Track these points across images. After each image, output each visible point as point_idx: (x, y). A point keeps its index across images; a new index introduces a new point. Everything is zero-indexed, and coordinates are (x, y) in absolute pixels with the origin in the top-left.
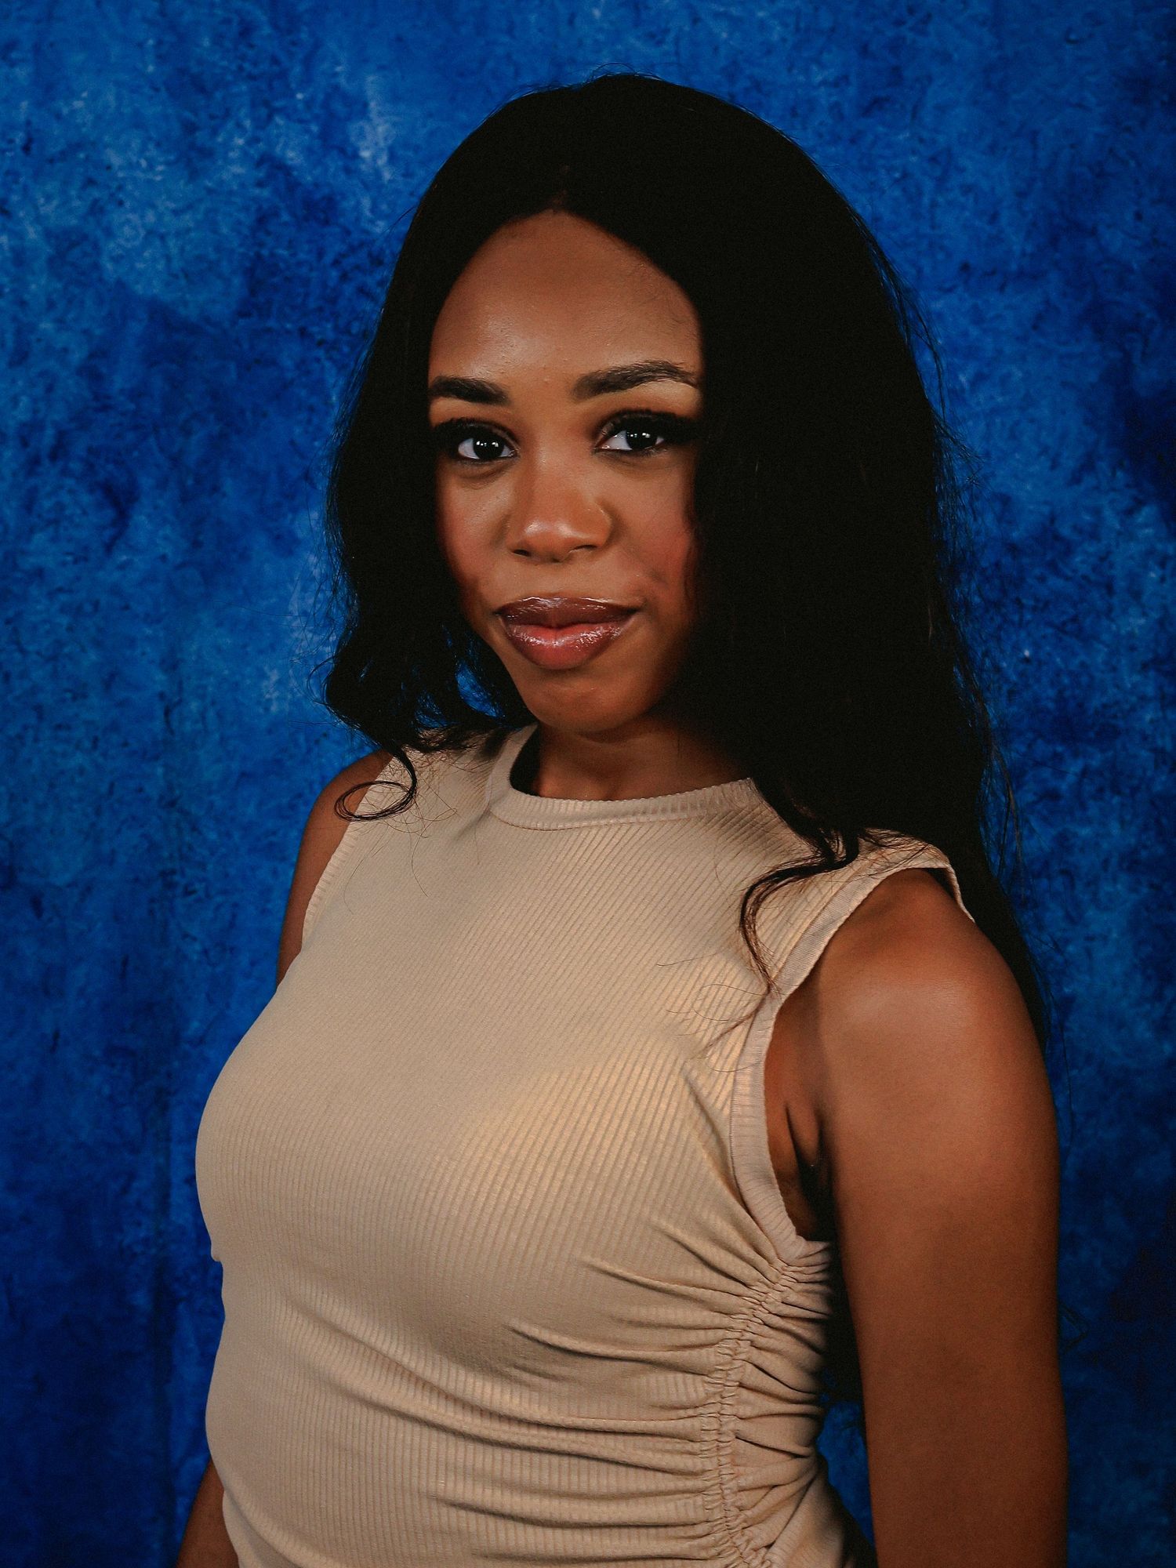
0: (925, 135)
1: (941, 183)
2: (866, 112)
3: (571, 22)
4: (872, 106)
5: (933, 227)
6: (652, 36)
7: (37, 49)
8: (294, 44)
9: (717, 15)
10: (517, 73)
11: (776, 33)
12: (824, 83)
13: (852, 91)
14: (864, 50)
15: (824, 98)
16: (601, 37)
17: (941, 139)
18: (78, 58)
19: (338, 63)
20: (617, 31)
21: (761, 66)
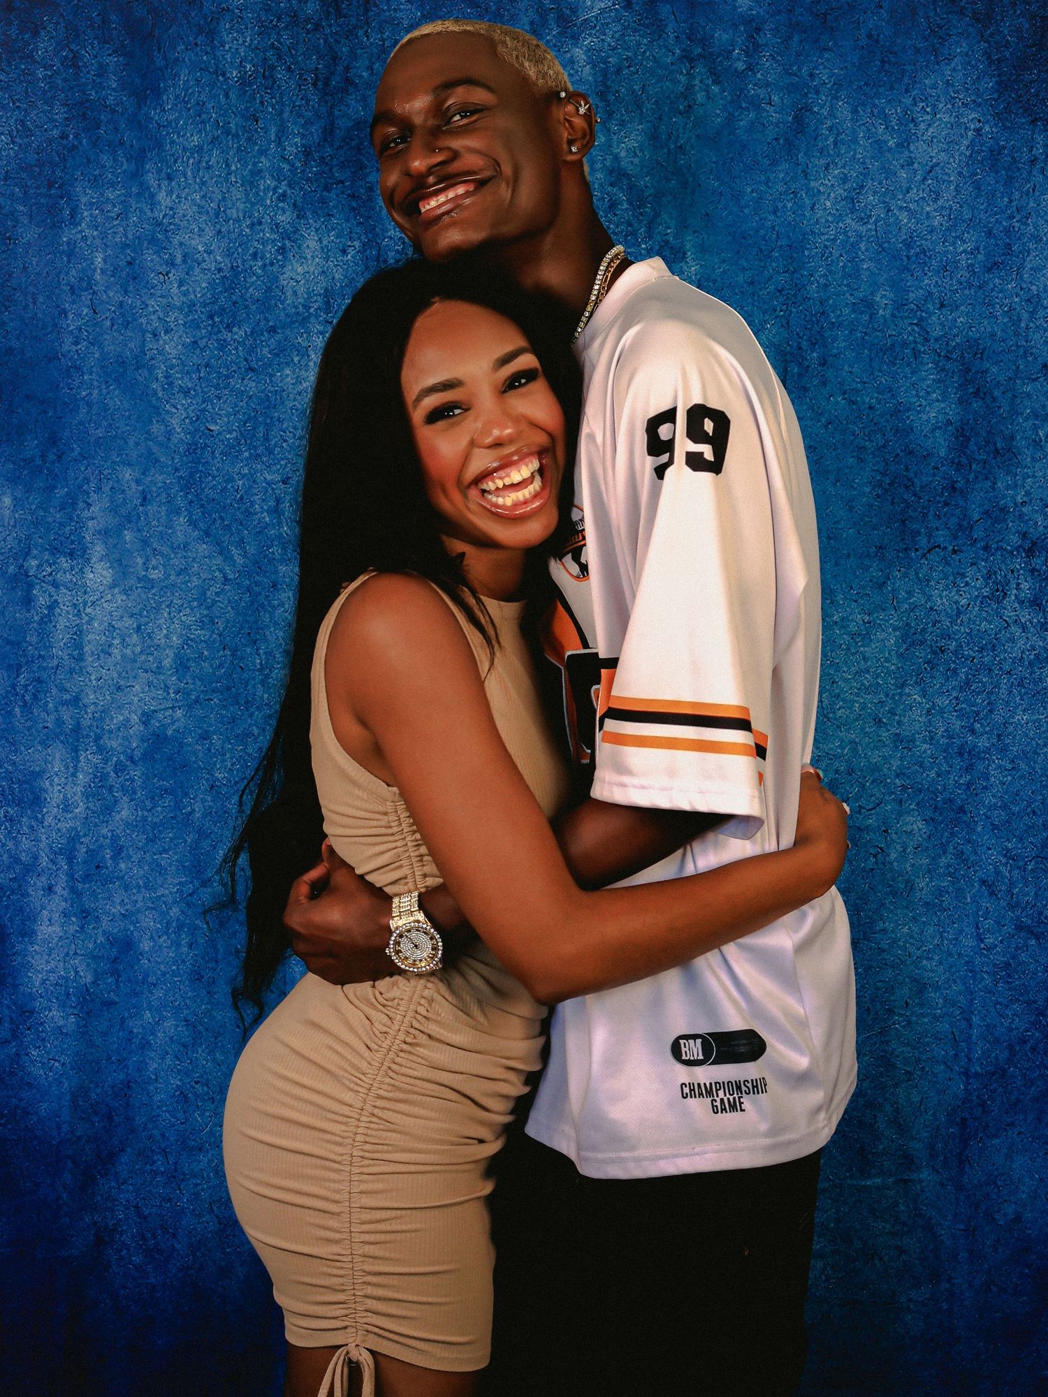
0: (1024, 286)
1: (1032, 314)
2: (989, 270)
3: (812, 209)
4: (993, 267)
5: (1027, 342)
6: (862, 219)
8: (641, 214)
9: (901, 208)
11: (937, 220)
12: (964, 251)
13: (981, 257)
14: (990, 233)
15: (964, 261)
16: (830, 218)
17: (1034, 288)
19: (669, 228)
20: (840, 214)
21: (926, 240)
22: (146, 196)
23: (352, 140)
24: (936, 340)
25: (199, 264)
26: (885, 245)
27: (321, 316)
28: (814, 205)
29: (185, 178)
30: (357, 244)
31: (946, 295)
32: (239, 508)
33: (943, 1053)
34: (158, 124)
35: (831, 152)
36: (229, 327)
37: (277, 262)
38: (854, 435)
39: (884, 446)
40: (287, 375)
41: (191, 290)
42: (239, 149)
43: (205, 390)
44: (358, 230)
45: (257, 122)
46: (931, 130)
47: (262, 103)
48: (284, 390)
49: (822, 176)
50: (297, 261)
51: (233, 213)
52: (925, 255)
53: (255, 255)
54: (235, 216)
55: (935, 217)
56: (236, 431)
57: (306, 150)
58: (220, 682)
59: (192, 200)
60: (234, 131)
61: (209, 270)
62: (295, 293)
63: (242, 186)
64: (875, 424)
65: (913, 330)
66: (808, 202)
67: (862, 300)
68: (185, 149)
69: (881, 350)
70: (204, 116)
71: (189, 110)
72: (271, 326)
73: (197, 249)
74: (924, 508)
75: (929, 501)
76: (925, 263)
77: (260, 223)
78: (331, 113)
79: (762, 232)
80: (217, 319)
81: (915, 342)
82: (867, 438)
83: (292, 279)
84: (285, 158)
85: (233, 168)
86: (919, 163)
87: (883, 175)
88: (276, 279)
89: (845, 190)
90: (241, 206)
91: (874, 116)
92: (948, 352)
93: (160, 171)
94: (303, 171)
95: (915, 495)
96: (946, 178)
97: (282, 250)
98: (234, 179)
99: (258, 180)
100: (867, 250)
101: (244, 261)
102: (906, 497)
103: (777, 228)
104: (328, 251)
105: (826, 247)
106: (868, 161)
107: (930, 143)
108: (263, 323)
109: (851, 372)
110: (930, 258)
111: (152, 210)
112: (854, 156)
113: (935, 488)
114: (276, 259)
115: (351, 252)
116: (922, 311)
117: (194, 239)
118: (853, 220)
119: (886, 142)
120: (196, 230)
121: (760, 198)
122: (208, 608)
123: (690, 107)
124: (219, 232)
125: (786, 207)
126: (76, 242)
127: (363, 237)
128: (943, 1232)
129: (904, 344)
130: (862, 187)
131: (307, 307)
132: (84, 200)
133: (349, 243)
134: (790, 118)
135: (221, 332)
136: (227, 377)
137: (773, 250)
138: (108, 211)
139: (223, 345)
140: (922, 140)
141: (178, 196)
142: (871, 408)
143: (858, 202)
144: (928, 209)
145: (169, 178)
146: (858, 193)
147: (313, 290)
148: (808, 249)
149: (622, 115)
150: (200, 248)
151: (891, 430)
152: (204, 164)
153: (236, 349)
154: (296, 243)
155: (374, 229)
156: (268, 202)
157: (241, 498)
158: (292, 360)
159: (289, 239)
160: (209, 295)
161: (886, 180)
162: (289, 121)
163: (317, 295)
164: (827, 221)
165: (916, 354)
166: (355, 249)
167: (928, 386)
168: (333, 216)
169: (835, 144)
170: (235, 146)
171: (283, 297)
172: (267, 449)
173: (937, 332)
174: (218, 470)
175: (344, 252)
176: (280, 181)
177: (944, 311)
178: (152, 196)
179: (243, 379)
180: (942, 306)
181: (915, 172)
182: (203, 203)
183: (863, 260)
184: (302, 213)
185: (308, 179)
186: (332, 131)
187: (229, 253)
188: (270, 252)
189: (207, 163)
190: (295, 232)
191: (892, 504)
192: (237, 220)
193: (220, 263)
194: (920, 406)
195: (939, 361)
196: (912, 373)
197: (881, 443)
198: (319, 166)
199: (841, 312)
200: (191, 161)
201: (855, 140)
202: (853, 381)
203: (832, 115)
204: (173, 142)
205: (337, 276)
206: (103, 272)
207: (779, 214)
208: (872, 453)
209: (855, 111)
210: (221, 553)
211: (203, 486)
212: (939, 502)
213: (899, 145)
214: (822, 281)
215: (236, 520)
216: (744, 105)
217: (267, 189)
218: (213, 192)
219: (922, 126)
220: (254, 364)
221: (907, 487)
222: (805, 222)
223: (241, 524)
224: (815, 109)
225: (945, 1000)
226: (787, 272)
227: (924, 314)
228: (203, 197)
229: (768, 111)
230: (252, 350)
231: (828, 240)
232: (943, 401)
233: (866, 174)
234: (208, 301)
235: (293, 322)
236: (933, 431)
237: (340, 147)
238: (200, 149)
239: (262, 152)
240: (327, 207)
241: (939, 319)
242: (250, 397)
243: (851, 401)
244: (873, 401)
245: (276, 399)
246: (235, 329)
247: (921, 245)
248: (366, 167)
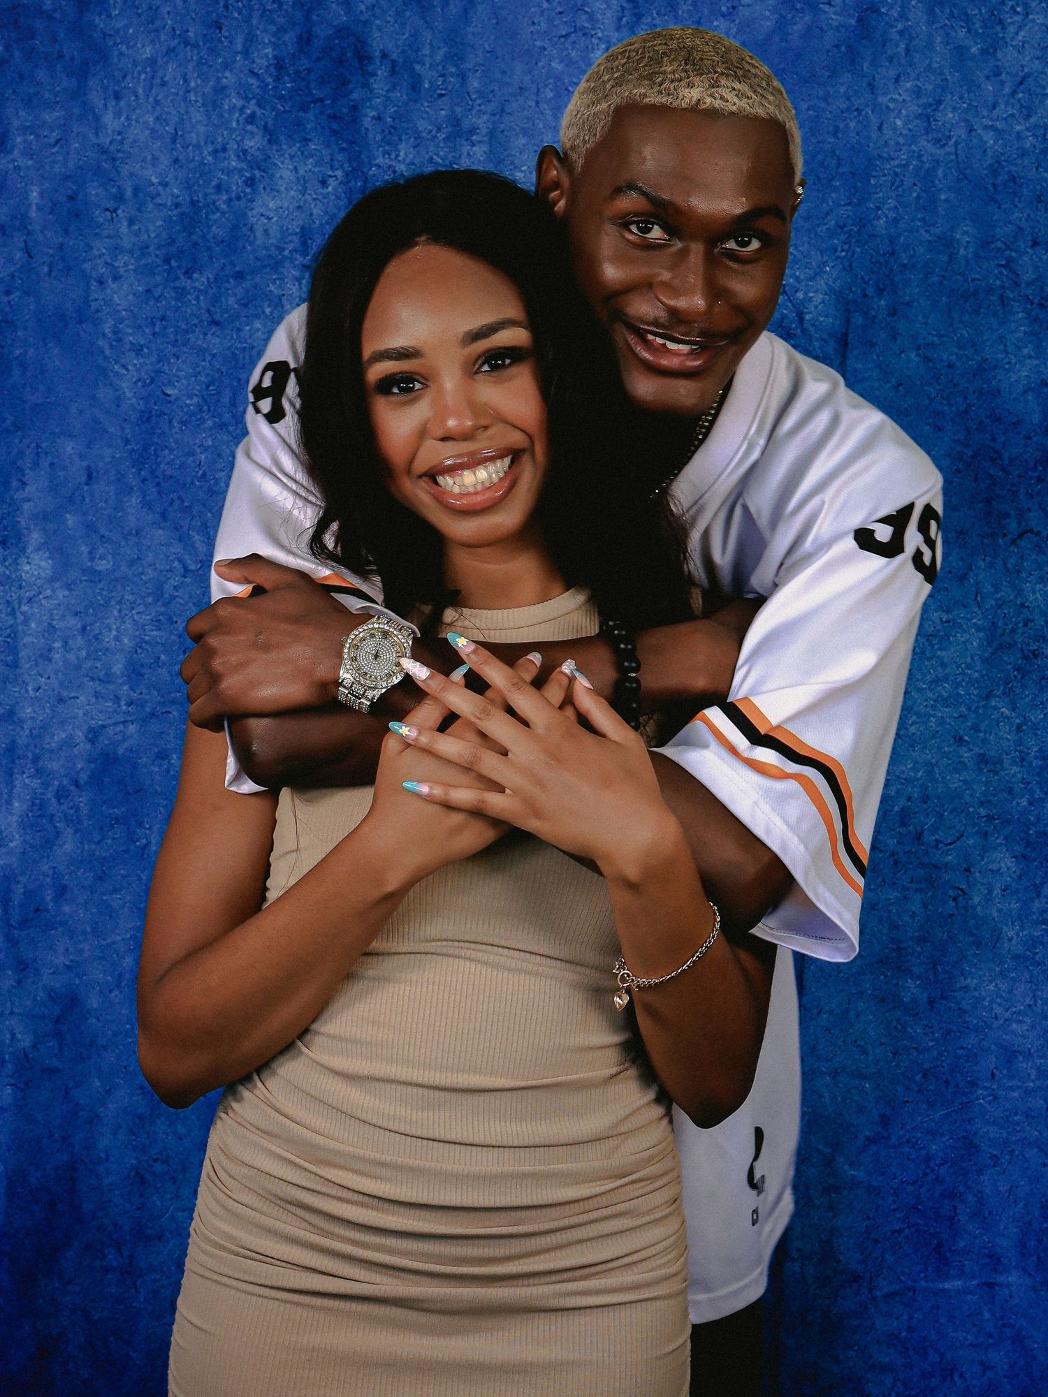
3: (880, 128)
6: (939, 141)
7: (491, 134)
9: (986, 127)
10: (839, 164)
11: (1029, 141)
16: (901, 140)
18: (522, 141)
20: (913, 136)
21: (1016, 165)
22: (90, 118)
23: (332, 49)
24: (1028, 284)
25: (153, 198)
26: (968, 172)
27: (296, 259)
28: (882, 124)
29: (136, 96)
30: (339, 173)
31: (1040, 230)
32: (201, 487)
33: (1036, 1133)
34: (104, 34)
35: (903, 61)
36: (188, 273)
37: (245, 196)
38: (929, 397)
39: (966, 411)
40: (258, 330)
41: (143, 229)
42: (200, 63)
43: (161, 347)
44: (340, 157)
45: (220, 29)
46: (1022, 33)
47: (226, 7)
48: (253, 348)
49: (891, 89)
50: (268, 195)
51: (192, 137)
52: (1015, 183)
53: (219, 188)
54: (194, 141)
55: (1027, 137)
56: (197, 395)
57: (278, 62)
58: (179, 692)
59: (145, 123)
60: (193, 41)
61: (164, 205)
62: (266, 231)
63: (204, 105)
64: (955, 385)
65: (1001, 273)
66: (874, 121)
67: (939, 238)
68: (135, 64)
69: (963, 296)
70: (158, 23)
71: (140, 15)
72: (238, 272)
73: (151, 181)
74: (1013, 485)
75: (1020, 476)
76: (1015, 193)
77: (224, 150)
78: (307, 18)
79: (820, 157)
80: (174, 263)
81: (1003, 287)
82: (945, 402)
83: (262, 215)
84: (252, 72)
85: (193, 84)
86: (1008, 73)
87: (965, 88)
88: (244, 216)
89: (919, 106)
90: (202, 129)
91: (953, 17)
92: (1042, 298)
93: (105, 89)
94: (275, 87)
95: (1003, 470)
96: (1038, 90)
97: (251, 182)
98: (193, 98)
99: (222, 99)
100: (945, 177)
101: (206, 195)
102: (991, 472)
103: (838, 152)
104: (305, 182)
105: (896, 174)
106: (946, 71)
107: (1020, 50)
108: (228, 267)
109: (926, 324)
110: (1021, 186)
111: (97, 134)
112: (929, 65)
113: (1026, 461)
114: (243, 192)
115: (332, 184)
116: (1012, 250)
117: (147, 169)
118: (928, 141)
119: (968, 48)
120: (149, 158)
121: (817, 116)
122: (166, 604)
123: (734, 8)
124: (176, 161)
125: (849, 127)
126: (7, 172)
127: (346, 166)
128: (1036, 1346)
129: (990, 290)
130: (939, 102)
131: (281, 249)
132: (16, 123)
133: (330, 173)
134: (853, 22)
135: (179, 278)
136: (187, 331)
137: (833, 179)
138: (45, 137)
139: (181, 293)
140: (1012, 46)
141: (128, 118)
142: (950, 366)
143: (935, 120)
144: (1018, 128)
145: (117, 96)
146: (935, 110)
147: (288, 229)
148: (875, 177)
149: (653, 19)
150: (155, 180)
151: (974, 392)
152: (159, 81)
153: (197, 298)
154: (267, 173)
155: (359, 156)
156: (234, 124)
157: (204, 475)
158: (264, 312)
159: (259, 169)
160: (164, 236)
161: (969, 93)
162: (258, 28)
163: (290, 235)
164: (898, 143)
165: (1003, 301)
166: (337, 179)
167: (1019, 340)
168: (310, 140)
169: (907, 50)
170: (195, 58)
171: (252, 238)
172: (234, 416)
173: (1028, 275)
174: (176, 442)
175: (324, 183)
176: (248, 100)
177: (1038, 249)
178: (97, 119)
179: (205, 334)
180: (1035, 244)
181: (1002, 83)
182: (157, 126)
183: (941, 189)
184: (274, 137)
185: (281, 98)
186: (309, 39)
187: (188, 186)
188: (236, 184)
189: (162, 78)
190: (265, 160)
191: (976, 480)
192: (197, 147)
193: (178, 197)
194: (1009, 363)
195: (1032, 310)
196: (1001, 324)
197: (961, 409)
198: (294, 81)
199: (915, 251)
200: (143, 76)
201: (930, 46)
202: (929, 334)
203: (903, 16)
204: (121, 54)
205: (315, 212)
206: (39, 208)
207: (840, 135)
208: (952, 420)
209: (931, 12)
210: (180, 540)
211: (159, 460)
212: (1031, 478)
213: (984, 52)
214: (892, 215)
215: (198, 501)
216: (798, 6)
217: (232, 109)
218: (170, 113)
219: (1012, 29)
220: (217, 317)
221: (993, 460)
222: (871, 145)
223: (204, 505)
224: (883, 10)
225: (1039, 1070)
226: (849, 204)
227: (1013, 254)
228: (157, 119)
229: (825, 12)
230: (216, 300)
231: (898, 166)
232: (1037, 357)
233: (944, 87)
234: (163, 243)
235: (264, 267)
236: (1024, 393)
237: (318, 59)
238: (152, 62)
239: (226, 66)
240: (304, 130)
241: (1032, 259)
242: (214, 356)
243: (926, 357)
244: (953, 358)
245: (244, 356)
246: (195, 275)
247: (1009, 172)
248: (349, 82)
